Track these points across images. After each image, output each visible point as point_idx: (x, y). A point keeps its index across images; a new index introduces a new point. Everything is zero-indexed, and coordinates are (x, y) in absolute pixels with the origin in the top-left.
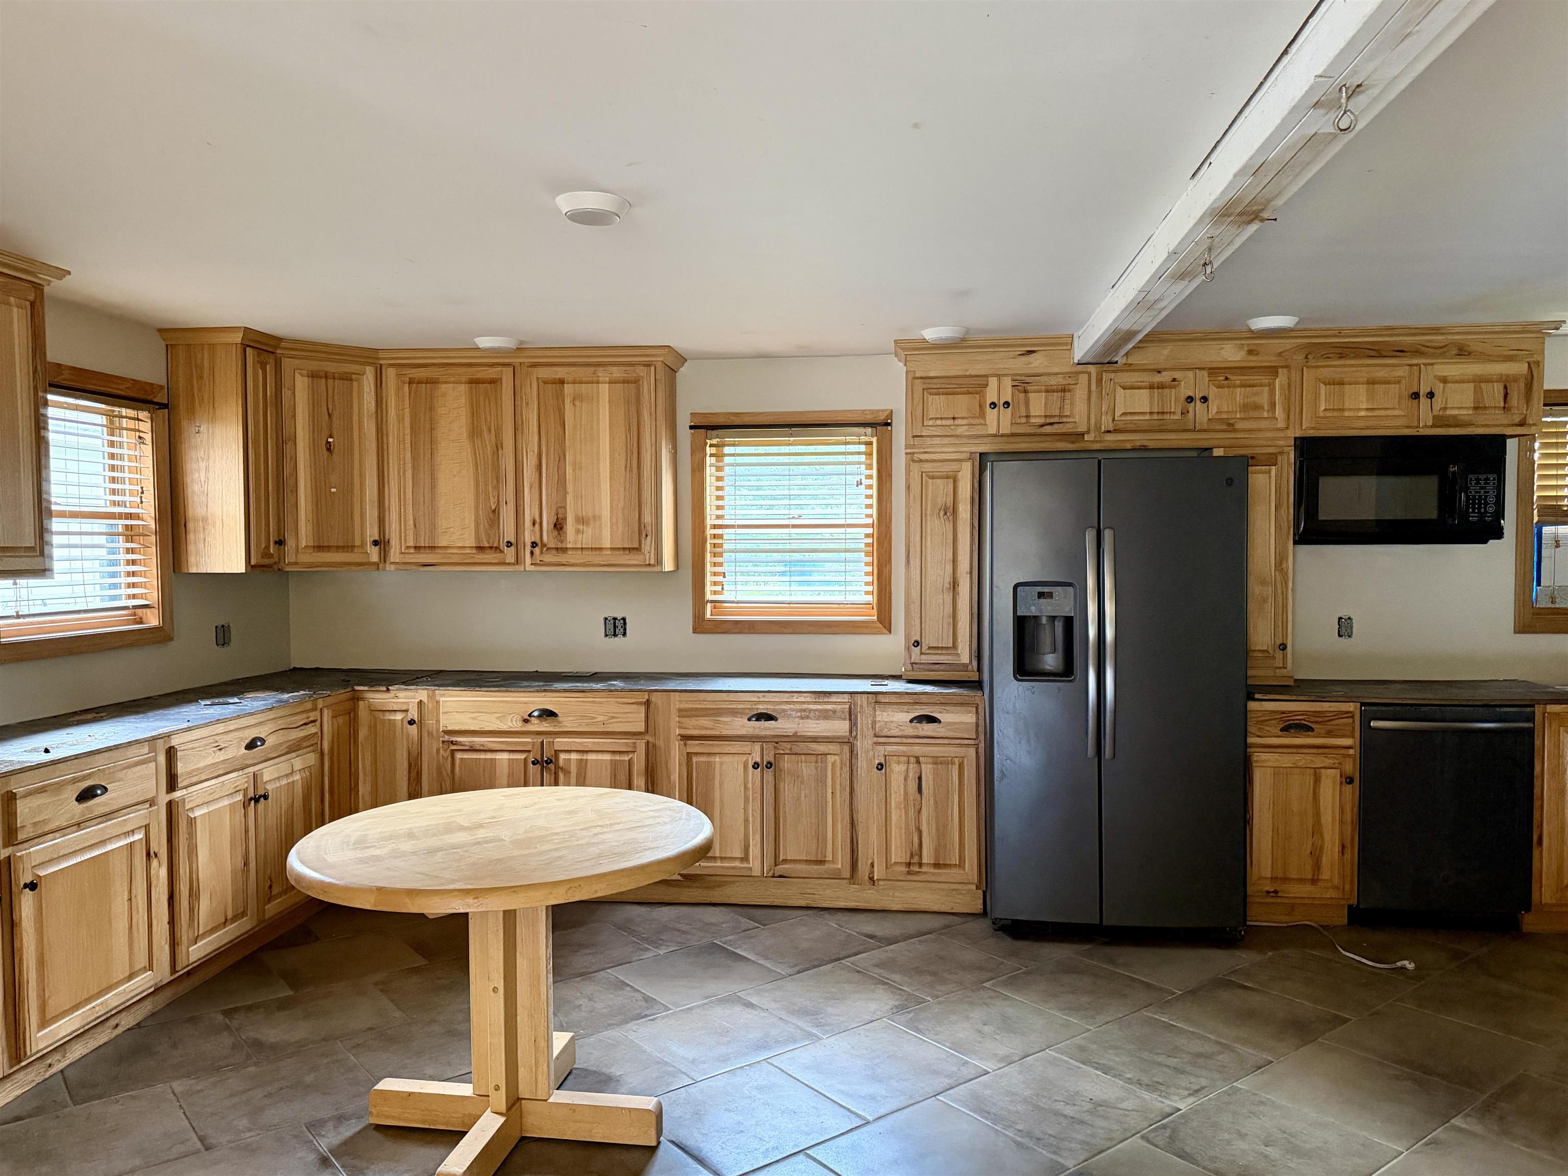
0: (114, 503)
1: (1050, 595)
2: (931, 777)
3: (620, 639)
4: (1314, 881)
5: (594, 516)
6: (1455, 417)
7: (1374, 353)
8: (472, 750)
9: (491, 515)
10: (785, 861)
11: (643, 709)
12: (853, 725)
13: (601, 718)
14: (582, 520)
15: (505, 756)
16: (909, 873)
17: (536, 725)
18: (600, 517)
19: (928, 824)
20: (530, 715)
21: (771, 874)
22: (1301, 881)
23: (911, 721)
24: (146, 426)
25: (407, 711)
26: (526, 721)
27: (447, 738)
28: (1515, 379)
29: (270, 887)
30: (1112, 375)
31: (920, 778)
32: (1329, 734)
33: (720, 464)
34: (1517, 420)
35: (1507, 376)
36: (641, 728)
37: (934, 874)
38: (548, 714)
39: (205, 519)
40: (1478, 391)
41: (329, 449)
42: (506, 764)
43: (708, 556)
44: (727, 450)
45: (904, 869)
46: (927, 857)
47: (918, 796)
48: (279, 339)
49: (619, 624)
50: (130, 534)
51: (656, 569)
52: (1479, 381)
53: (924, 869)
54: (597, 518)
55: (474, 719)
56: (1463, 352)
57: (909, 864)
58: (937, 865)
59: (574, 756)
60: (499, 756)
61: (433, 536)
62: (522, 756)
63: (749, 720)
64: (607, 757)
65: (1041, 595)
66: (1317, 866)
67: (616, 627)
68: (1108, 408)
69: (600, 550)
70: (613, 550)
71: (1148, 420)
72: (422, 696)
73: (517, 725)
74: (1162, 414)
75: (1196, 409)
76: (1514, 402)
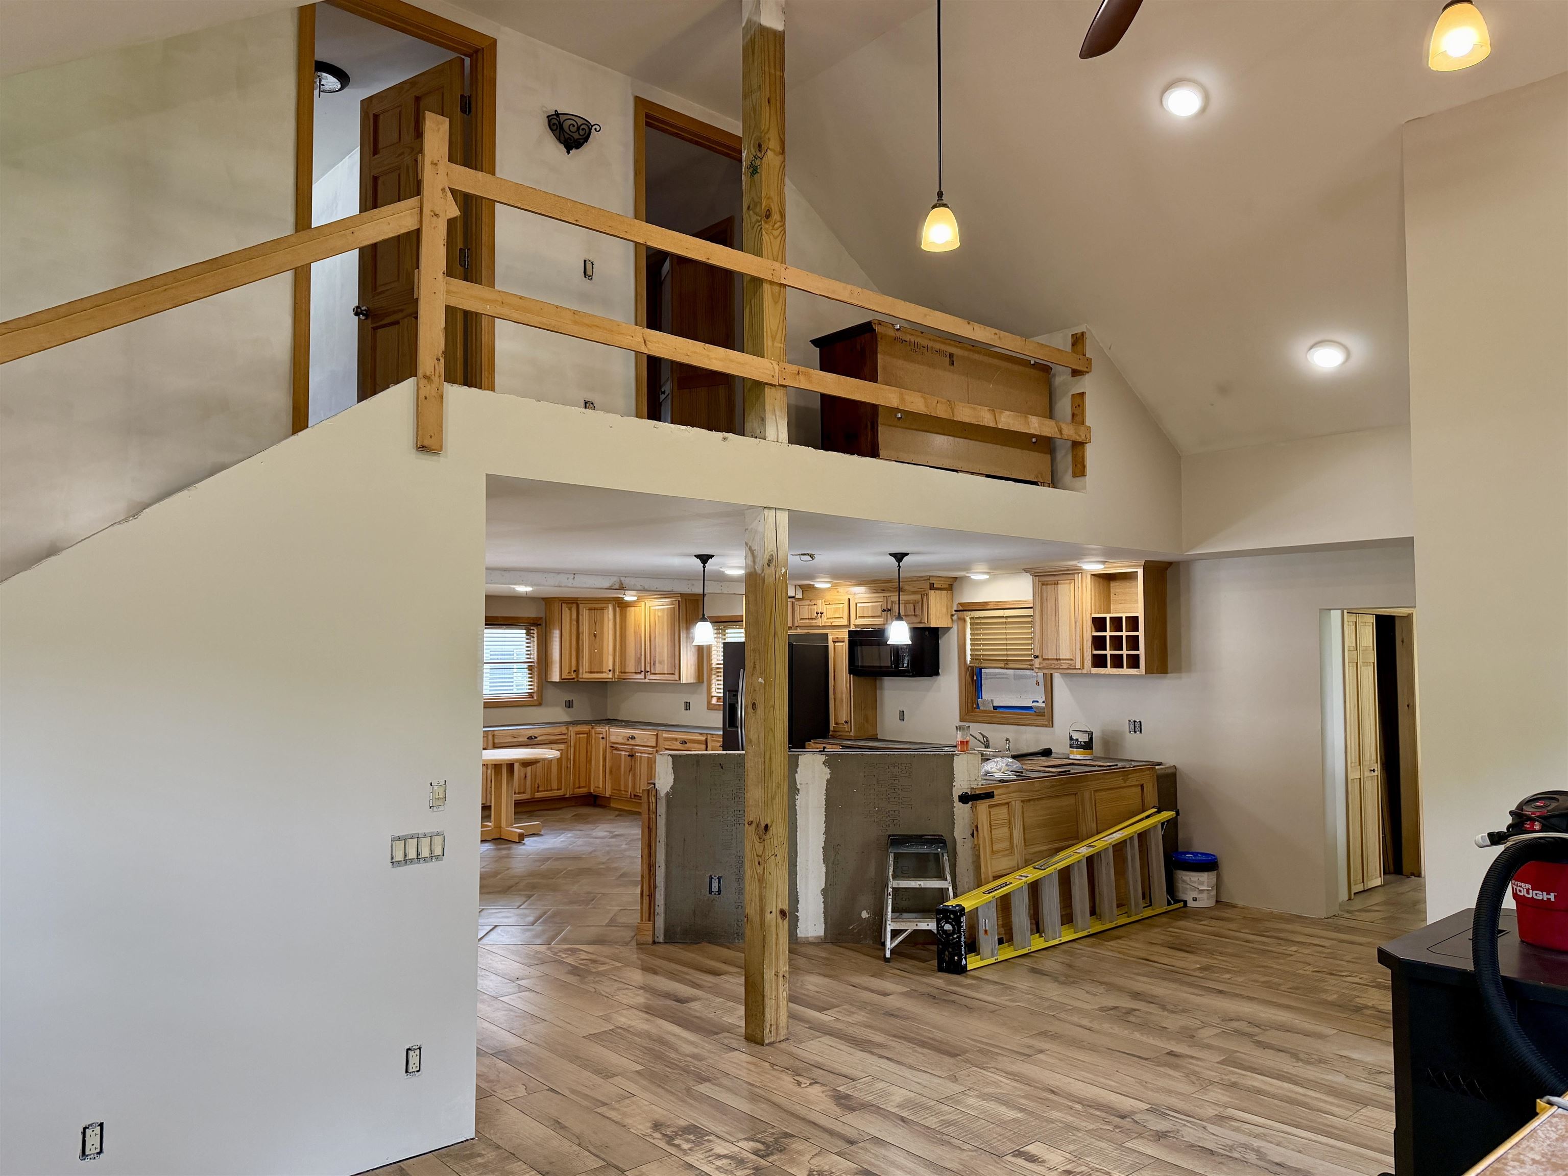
0: (528, 658)
3: (688, 711)
8: (618, 753)
11: (655, 737)
14: (660, 662)
17: (631, 742)
24: (535, 632)
25: (603, 734)
26: (628, 740)
28: (918, 602)
29: (538, 787)
30: (797, 602)
33: (724, 637)
34: (919, 620)
35: (915, 600)
36: (654, 744)
38: (633, 738)
39: (552, 662)
40: (905, 608)
41: (595, 636)
42: (624, 756)
43: (713, 677)
44: (727, 631)
48: (578, 598)
49: (688, 704)
50: (530, 668)
51: (679, 682)
52: (906, 603)
54: (664, 661)
55: (617, 738)
56: (901, 590)
59: (639, 754)
60: (623, 753)
61: (625, 668)
62: (628, 754)
63: (679, 743)
64: (646, 755)
65: (734, 695)
67: (687, 706)
68: (797, 616)
69: (664, 674)
70: (668, 674)
71: (808, 621)
72: (607, 728)
73: (624, 741)
74: (812, 619)
75: (821, 617)
76: (917, 613)
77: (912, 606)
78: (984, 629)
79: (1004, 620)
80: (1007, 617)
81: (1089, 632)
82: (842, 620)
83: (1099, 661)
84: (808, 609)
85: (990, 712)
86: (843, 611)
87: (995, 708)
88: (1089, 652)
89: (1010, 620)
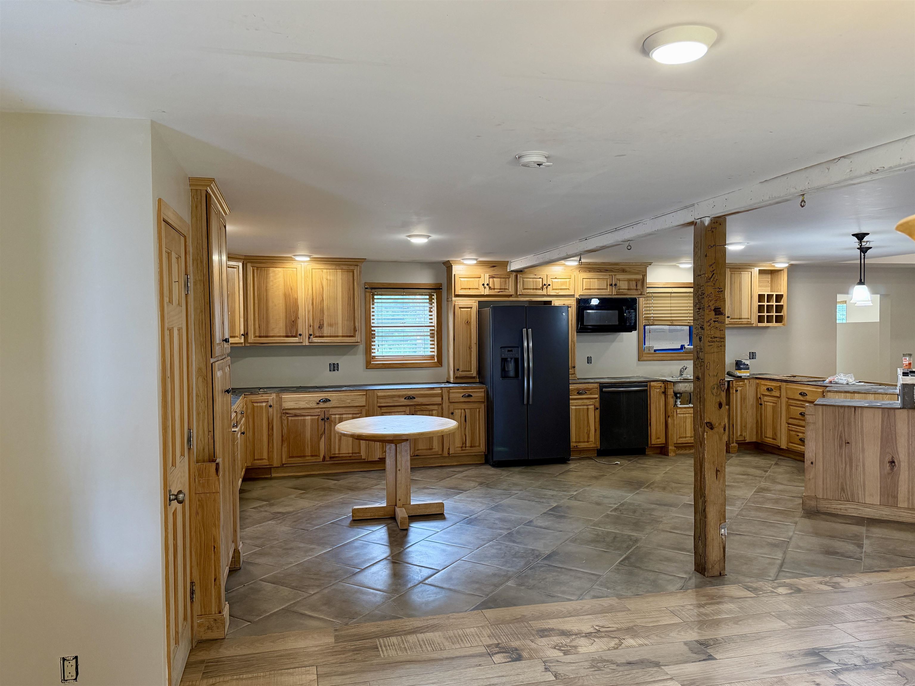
1: (511, 351)
2: (469, 416)
3: (336, 372)
4: (588, 442)
5: (335, 323)
6: (622, 292)
7: (599, 271)
8: (296, 416)
9: (293, 323)
10: (418, 450)
11: (365, 397)
12: (442, 399)
13: (349, 401)
14: (330, 325)
15: (309, 418)
16: (462, 450)
17: (322, 405)
18: (338, 324)
19: (468, 432)
20: (320, 401)
21: (413, 455)
22: (584, 442)
23: (463, 396)
25: (268, 402)
26: (318, 403)
27: (284, 411)
28: (639, 280)
30: (521, 275)
31: (465, 416)
32: (591, 394)
33: (374, 303)
34: (640, 293)
35: (637, 279)
36: (364, 404)
37: (470, 450)
38: (327, 401)
40: (629, 284)
42: (310, 421)
43: (372, 338)
44: (376, 297)
45: (460, 449)
46: (468, 444)
47: (465, 422)
49: (336, 366)
52: (629, 280)
53: (467, 448)
55: (296, 403)
56: (624, 271)
57: (462, 447)
58: (471, 447)
59: (337, 416)
60: (307, 418)
61: (267, 331)
62: (317, 417)
63: (405, 399)
64: (351, 416)
65: (509, 351)
66: (588, 437)
67: (334, 367)
68: (520, 286)
69: (337, 336)
70: (343, 336)
71: (532, 291)
72: (274, 396)
73: (314, 405)
74: (536, 289)
75: (547, 288)
76: (639, 287)
77: (634, 283)
78: (654, 300)
79: (669, 295)
80: (671, 293)
81: (756, 303)
82: (568, 290)
83: (761, 319)
84: (533, 282)
85: (652, 354)
86: (570, 285)
87: (655, 351)
88: (756, 314)
89: (673, 295)
